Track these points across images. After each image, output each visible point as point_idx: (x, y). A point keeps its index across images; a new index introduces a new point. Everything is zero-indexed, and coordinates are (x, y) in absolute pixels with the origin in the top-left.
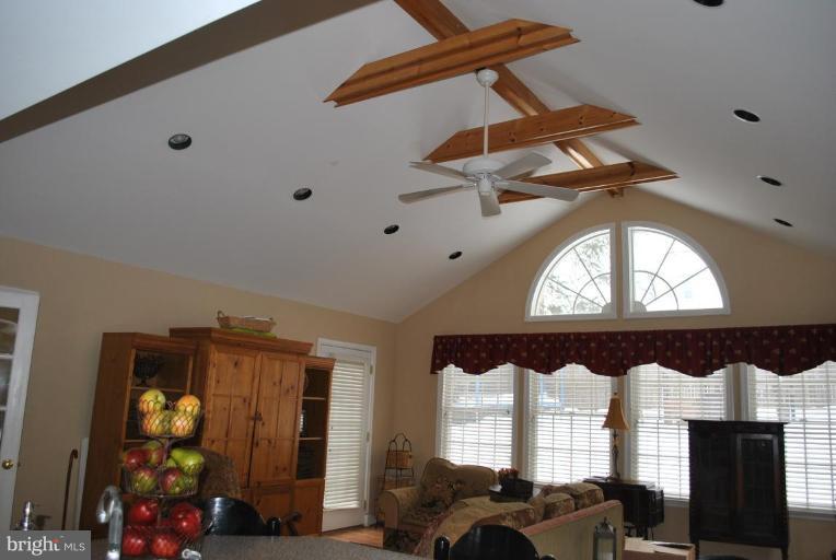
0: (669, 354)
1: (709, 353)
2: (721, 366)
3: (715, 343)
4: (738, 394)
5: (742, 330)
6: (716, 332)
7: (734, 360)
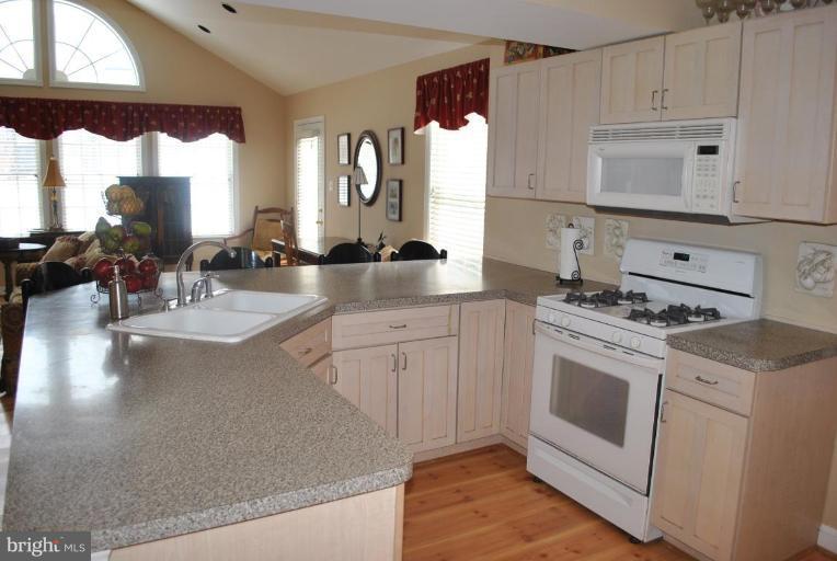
0: (96, 121)
1: (130, 122)
2: (141, 133)
3: (135, 115)
4: (150, 154)
5: (156, 106)
6: (136, 106)
7: (150, 129)
